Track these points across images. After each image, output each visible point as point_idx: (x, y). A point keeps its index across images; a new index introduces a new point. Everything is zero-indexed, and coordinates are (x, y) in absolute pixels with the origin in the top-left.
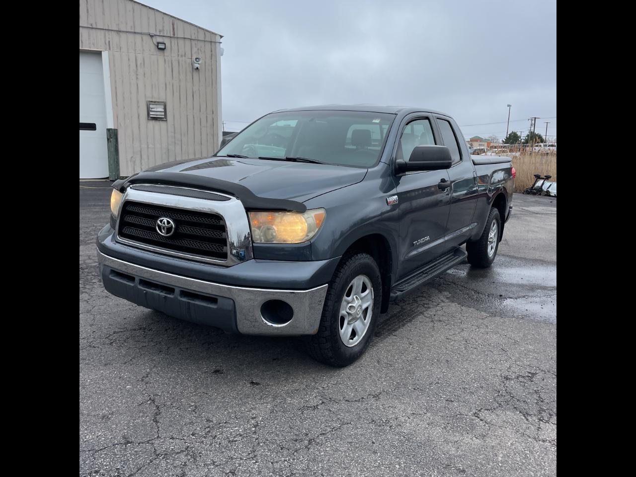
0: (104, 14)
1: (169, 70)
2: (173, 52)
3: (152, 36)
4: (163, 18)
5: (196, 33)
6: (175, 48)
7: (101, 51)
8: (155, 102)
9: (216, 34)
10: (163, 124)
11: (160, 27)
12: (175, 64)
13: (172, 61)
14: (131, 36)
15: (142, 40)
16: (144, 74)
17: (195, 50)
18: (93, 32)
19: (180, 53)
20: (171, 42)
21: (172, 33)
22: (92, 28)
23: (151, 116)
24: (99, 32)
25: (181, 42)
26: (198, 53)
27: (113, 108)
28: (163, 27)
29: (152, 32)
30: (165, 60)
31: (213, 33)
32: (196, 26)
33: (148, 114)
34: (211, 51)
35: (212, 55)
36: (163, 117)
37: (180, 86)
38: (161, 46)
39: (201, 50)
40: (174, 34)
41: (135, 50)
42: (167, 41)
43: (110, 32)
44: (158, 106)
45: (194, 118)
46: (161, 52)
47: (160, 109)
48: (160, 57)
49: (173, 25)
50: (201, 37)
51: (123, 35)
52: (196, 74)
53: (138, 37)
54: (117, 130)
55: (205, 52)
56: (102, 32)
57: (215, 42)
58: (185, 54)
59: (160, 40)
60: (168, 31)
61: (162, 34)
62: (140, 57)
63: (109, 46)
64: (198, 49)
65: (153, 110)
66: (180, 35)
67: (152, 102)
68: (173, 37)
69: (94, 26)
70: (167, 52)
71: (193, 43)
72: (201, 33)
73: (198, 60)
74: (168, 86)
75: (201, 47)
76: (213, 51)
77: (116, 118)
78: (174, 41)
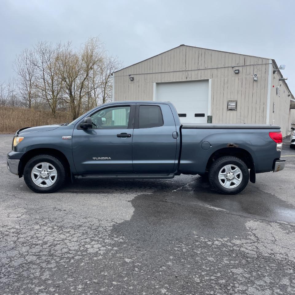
0: (211, 62)
1: (240, 84)
2: (243, 73)
3: (233, 68)
4: (239, 57)
5: (257, 61)
6: (245, 71)
7: (208, 80)
8: (231, 101)
9: (269, 59)
10: (234, 112)
11: (237, 62)
12: (244, 80)
13: (242, 78)
14: (223, 70)
15: (228, 70)
16: (228, 87)
17: (256, 70)
18: (206, 71)
19: (247, 74)
20: (243, 69)
21: (244, 63)
22: (206, 69)
23: (229, 108)
24: (209, 70)
25: (248, 68)
26: (258, 72)
27: (211, 106)
28: (239, 61)
29: (233, 65)
30: (239, 79)
31: (267, 59)
32: (257, 57)
33: (228, 108)
34: (266, 69)
35: (266, 71)
36: (235, 108)
37: (245, 91)
38: (237, 72)
39: (259, 70)
40: (245, 64)
41: (224, 76)
42: (240, 69)
43: (213, 69)
44: (233, 103)
45: (252, 108)
46: (237, 75)
47: (234, 104)
48: (236, 77)
49: (245, 59)
50: (260, 62)
51: (219, 70)
52: (255, 83)
53: (226, 69)
54: (212, 116)
55: (261, 70)
56: (210, 70)
57: (269, 64)
58: (250, 73)
59: (237, 68)
60: (242, 63)
61: (238, 66)
62: (226, 79)
63: (212, 76)
64: (258, 70)
65: (230, 105)
66: (248, 63)
67: (230, 101)
68: (245, 65)
69: (207, 68)
70: (240, 74)
71: (255, 67)
72: (260, 60)
73: (255, 76)
74: (239, 92)
75: (259, 68)
76: (267, 69)
77: (212, 110)
78: (245, 68)
